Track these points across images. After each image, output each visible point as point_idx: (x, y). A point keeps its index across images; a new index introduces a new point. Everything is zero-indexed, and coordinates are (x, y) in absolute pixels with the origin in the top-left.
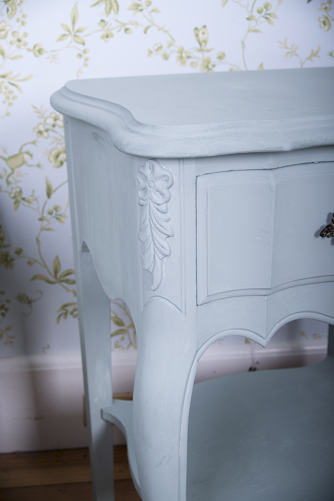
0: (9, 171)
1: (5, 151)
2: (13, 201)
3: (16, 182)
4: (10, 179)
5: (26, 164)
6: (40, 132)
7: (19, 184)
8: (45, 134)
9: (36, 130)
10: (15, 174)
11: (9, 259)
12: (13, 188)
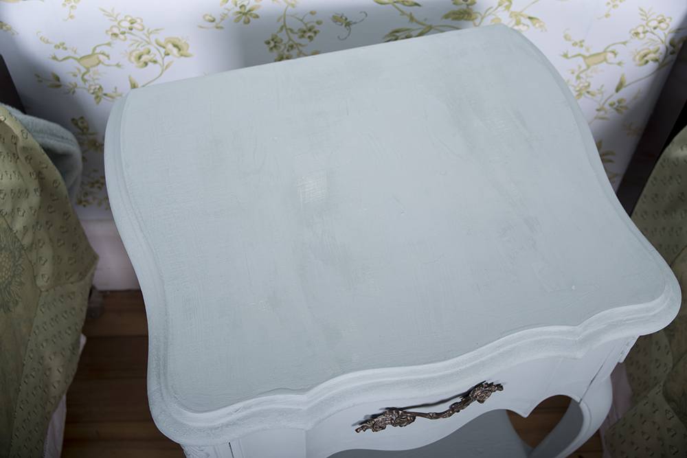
0: (83, 70)
1: (75, 52)
2: (94, 96)
3: (94, 80)
4: (86, 77)
5: (103, 63)
6: (115, 35)
7: (96, 82)
8: (122, 37)
9: (110, 33)
10: (91, 73)
11: (97, 144)
12: (90, 86)
